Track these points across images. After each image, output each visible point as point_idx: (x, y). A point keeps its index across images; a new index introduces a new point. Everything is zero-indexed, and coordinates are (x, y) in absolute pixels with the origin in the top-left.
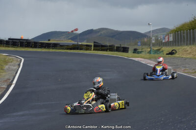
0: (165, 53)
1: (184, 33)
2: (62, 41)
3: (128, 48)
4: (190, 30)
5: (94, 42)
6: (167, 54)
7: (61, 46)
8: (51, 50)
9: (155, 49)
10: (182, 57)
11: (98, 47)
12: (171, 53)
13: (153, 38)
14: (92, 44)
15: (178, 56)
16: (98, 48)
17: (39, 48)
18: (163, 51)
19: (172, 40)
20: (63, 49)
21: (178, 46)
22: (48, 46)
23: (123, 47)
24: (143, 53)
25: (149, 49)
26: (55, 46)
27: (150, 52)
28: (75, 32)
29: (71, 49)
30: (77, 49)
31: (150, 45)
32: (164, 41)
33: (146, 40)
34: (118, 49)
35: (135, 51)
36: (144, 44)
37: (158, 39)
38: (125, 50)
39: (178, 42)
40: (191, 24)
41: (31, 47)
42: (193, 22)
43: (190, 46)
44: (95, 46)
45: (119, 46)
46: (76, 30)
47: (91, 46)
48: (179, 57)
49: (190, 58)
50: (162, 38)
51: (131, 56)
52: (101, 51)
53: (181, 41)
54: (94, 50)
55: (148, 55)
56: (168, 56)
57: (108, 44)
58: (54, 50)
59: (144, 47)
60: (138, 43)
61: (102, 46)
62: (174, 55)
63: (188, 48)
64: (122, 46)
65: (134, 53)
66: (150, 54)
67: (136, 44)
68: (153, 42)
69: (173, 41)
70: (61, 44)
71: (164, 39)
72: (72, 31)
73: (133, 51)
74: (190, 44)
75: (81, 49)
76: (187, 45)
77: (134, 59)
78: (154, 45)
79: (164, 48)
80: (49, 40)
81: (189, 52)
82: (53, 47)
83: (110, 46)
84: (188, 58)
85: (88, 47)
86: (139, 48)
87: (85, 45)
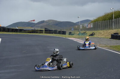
0: (88, 34)
2: (25, 28)
3: (66, 32)
5: (45, 28)
7: (25, 31)
8: (18, 33)
9: (82, 32)
10: (98, 37)
11: (47, 31)
13: (81, 26)
14: (44, 30)
15: (96, 36)
17: (11, 32)
22: (16, 31)
24: (75, 35)
25: (79, 32)
26: (21, 31)
27: (79, 34)
29: (30, 33)
31: (79, 30)
32: (87, 28)
33: (76, 27)
34: (60, 33)
35: (70, 33)
36: (75, 29)
38: (64, 33)
39: (96, 28)
41: (6, 31)
44: (45, 31)
45: (60, 30)
46: (34, 21)
49: (103, 38)
51: (67, 36)
52: (49, 33)
54: (45, 33)
55: (78, 36)
56: (90, 36)
57: (53, 29)
59: (75, 31)
60: (72, 28)
61: (50, 31)
62: (93, 36)
63: (102, 32)
64: (62, 31)
65: (69, 35)
67: (71, 29)
72: (31, 21)
74: (103, 29)
75: (37, 33)
76: (101, 30)
77: (69, 38)
78: (81, 30)
79: (87, 32)
82: (19, 31)
83: (54, 31)
85: (41, 31)
86: (73, 32)
87: (39, 30)
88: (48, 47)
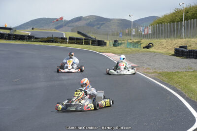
0: (142, 46)
4: (170, 23)
7: (36, 38)
8: (25, 43)
12: (148, 47)
13: (134, 30)
16: (73, 41)
17: (13, 40)
18: (141, 44)
19: (151, 32)
22: (22, 38)
23: (98, 41)
29: (46, 42)
30: (53, 42)
32: (143, 33)
35: (116, 43)
37: (138, 31)
39: (157, 34)
40: (172, 16)
41: (5, 39)
42: (174, 13)
44: (70, 39)
47: (66, 39)
50: (142, 30)
52: (76, 44)
54: (69, 43)
56: (144, 49)
63: (164, 41)
66: (127, 47)
69: (152, 34)
71: (144, 31)
74: (167, 37)
75: (56, 42)
81: (164, 46)
85: (63, 40)
87: (59, 38)
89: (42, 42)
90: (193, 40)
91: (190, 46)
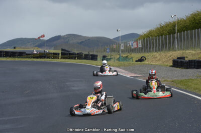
0: (135, 59)
1: (152, 39)
2: (28, 48)
3: (97, 56)
4: (159, 36)
5: (62, 50)
6: (136, 61)
7: (27, 54)
8: (17, 59)
9: (124, 56)
10: (152, 65)
11: (66, 54)
12: (141, 60)
13: (122, 44)
14: (60, 52)
15: (147, 63)
16: (65, 56)
17: (4, 57)
18: (132, 58)
19: (141, 46)
20: (29, 58)
21: (147, 52)
22: (13, 55)
23: (92, 55)
24: (112, 60)
25: (119, 56)
26: (21, 54)
27: (118, 59)
28: (41, 39)
29: (37, 58)
30: (45, 57)
31: (119, 52)
33: (115, 46)
34: (87, 57)
35: (104, 58)
36: (113, 50)
37: (126, 46)
38: (94, 58)
39: (147, 48)
43: (159, 53)
44: (62, 54)
45: (87, 53)
46: (43, 36)
47: (59, 54)
48: (149, 64)
49: (160, 65)
50: (131, 44)
51: (100, 64)
52: (69, 59)
53: (150, 48)
54: (61, 58)
55: (117, 63)
56: (137, 63)
57: (76, 52)
58: (19, 59)
60: (107, 49)
61: (70, 54)
62: (143, 62)
63: (157, 54)
64: (91, 53)
65: (102, 60)
66: (119, 61)
67: (105, 51)
68: (122, 48)
69: (142, 48)
70: (27, 53)
72: (39, 38)
73: (102, 58)
74: (159, 50)
75: (48, 58)
76: (156, 51)
78: (123, 51)
79: (133, 55)
80: (15, 48)
81: (158, 58)
82: (18, 55)
83: (78, 54)
84: (157, 65)
85: (55, 56)
86: (108, 55)
87: (52, 53)
88: (67, 83)
89: (33, 58)
90: (188, 51)
91: (187, 57)
